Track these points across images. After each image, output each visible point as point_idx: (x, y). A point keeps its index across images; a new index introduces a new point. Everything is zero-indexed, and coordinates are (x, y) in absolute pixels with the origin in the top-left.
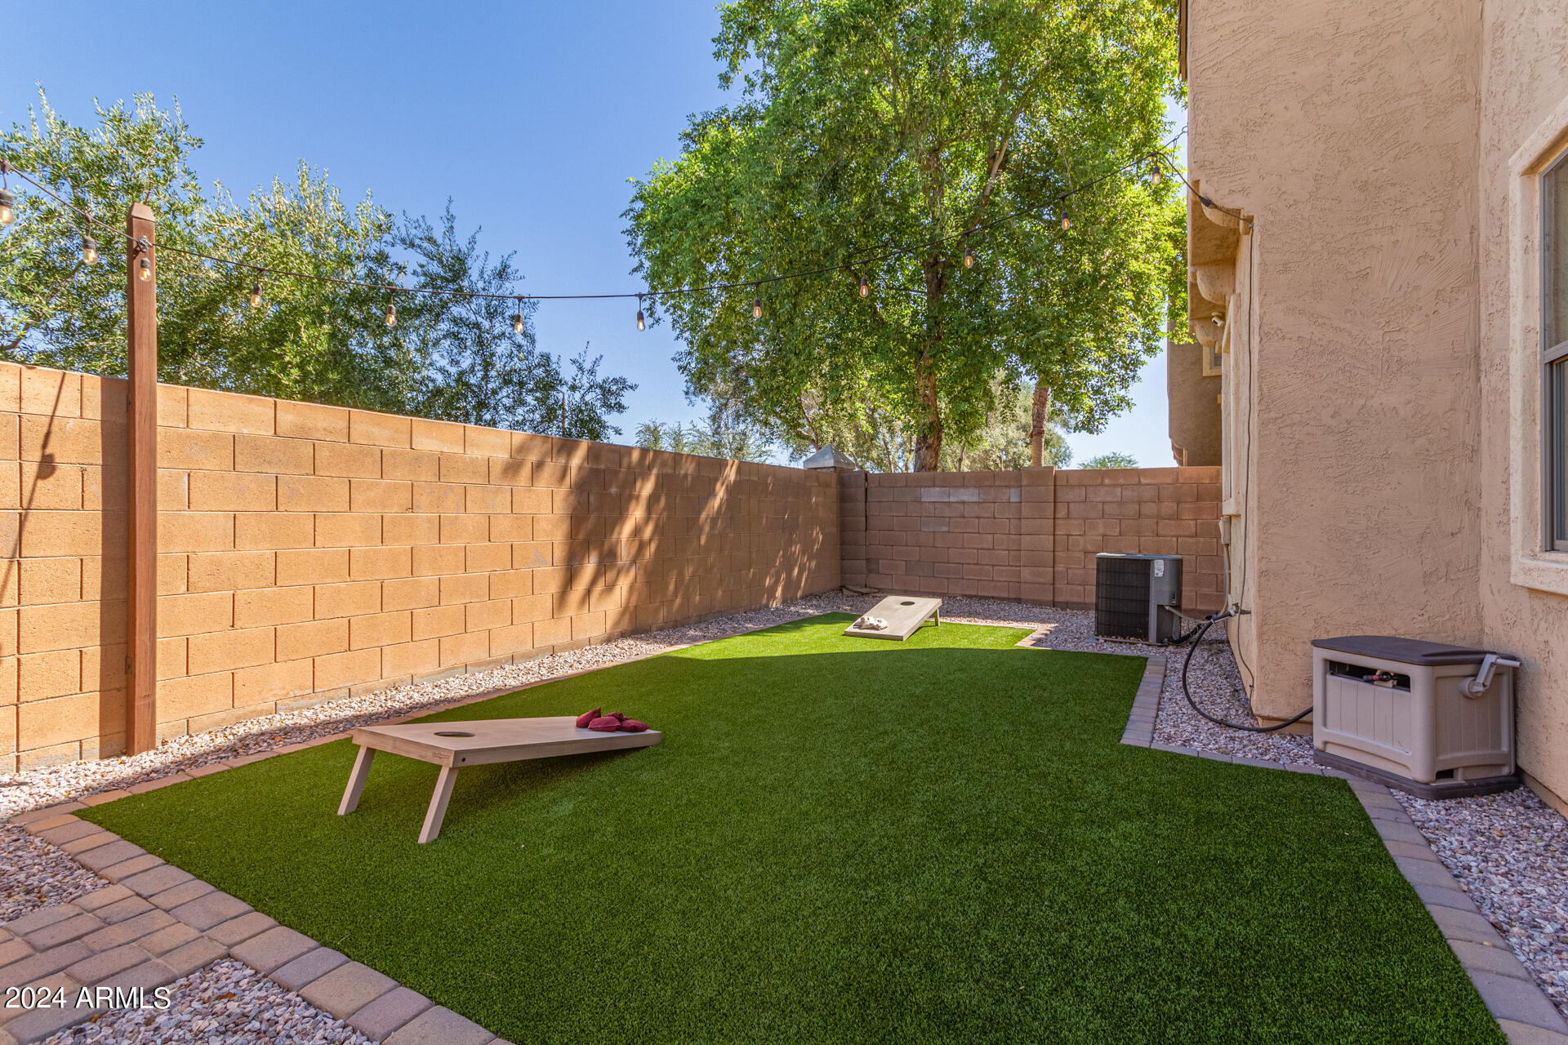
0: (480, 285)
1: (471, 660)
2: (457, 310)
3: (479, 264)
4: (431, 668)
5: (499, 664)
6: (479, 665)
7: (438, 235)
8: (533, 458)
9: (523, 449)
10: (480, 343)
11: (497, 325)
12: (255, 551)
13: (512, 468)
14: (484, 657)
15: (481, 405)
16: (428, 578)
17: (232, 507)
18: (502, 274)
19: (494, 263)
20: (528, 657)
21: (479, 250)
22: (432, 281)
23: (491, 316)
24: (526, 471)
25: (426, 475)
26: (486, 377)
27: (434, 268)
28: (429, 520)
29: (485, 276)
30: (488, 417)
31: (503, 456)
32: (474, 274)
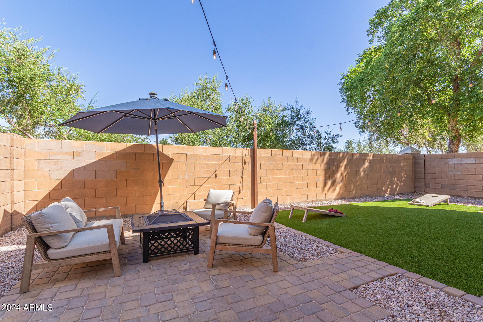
0: (303, 116)
1: (304, 200)
2: (297, 123)
3: (303, 111)
4: (297, 201)
5: (310, 202)
6: (306, 202)
7: (294, 107)
8: (316, 157)
9: (314, 155)
10: (303, 130)
11: (306, 125)
12: (269, 177)
13: (312, 159)
14: (307, 200)
15: (303, 144)
16: (296, 183)
17: (266, 169)
18: (308, 113)
19: (306, 111)
20: (316, 201)
21: (303, 108)
22: (292, 118)
23: (305, 123)
24: (315, 160)
25: (295, 162)
26: (304, 137)
27: (293, 114)
28: (296, 171)
29: (304, 114)
30: (304, 147)
31: (310, 157)
32: (301, 114)
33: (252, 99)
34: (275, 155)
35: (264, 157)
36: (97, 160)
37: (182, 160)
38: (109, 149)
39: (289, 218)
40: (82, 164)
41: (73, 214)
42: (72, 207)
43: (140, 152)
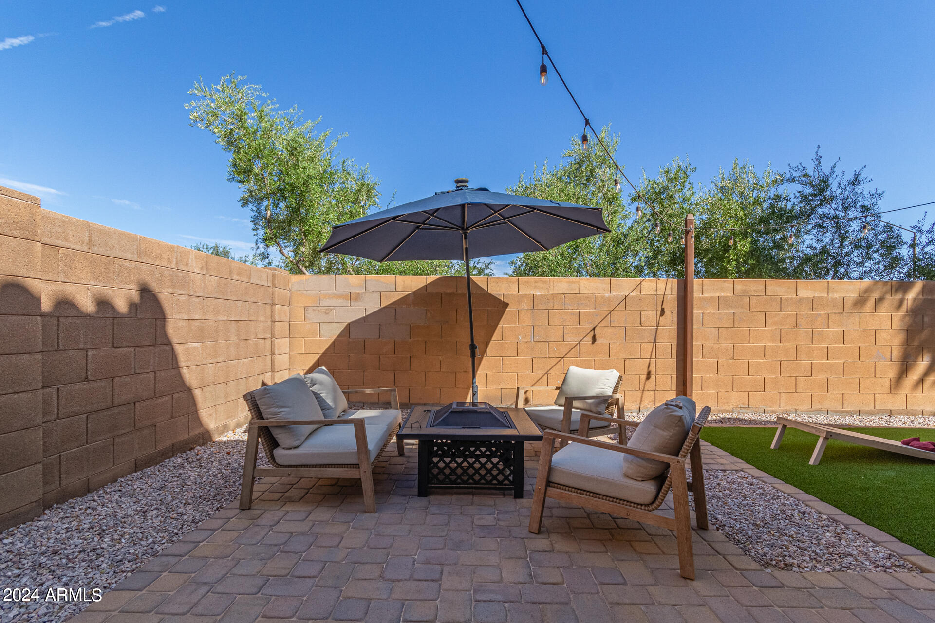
0: (839, 191)
1: (830, 408)
2: (820, 211)
3: (838, 179)
4: (806, 407)
5: (850, 413)
6: (836, 412)
7: (810, 172)
8: (875, 295)
9: (868, 291)
10: (838, 227)
11: (850, 213)
12: (725, 344)
13: (860, 302)
14: (840, 408)
15: (837, 264)
16: (805, 361)
17: (718, 326)
18: (855, 181)
19: (850, 176)
20: (870, 413)
21: (838, 171)
22: (805, 198)
23: (846, 209)
24: (870, 303)
25: (805, 309)
26: (842, 246)
27: (808, 190)
28: (806, 332)
29: (842, 186)
30: (842, 270)
31: (854, 295)
32: (834, 186)
33: (693, 166)
34: (745, 293)
35: (712, 298)
36: (382, 306)
37: (524, 305)
38: (400, 288)
39: (772, 447)
40: (361, 315)
41: (321, 395)
42: (321, 383)
43: (448, 291)
